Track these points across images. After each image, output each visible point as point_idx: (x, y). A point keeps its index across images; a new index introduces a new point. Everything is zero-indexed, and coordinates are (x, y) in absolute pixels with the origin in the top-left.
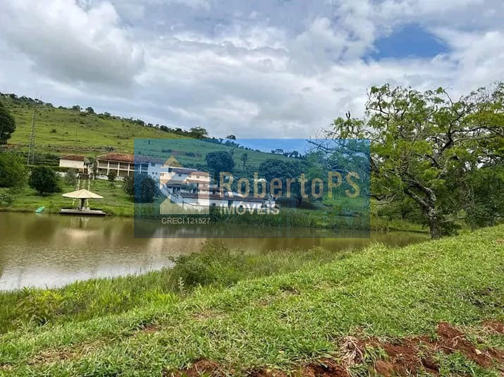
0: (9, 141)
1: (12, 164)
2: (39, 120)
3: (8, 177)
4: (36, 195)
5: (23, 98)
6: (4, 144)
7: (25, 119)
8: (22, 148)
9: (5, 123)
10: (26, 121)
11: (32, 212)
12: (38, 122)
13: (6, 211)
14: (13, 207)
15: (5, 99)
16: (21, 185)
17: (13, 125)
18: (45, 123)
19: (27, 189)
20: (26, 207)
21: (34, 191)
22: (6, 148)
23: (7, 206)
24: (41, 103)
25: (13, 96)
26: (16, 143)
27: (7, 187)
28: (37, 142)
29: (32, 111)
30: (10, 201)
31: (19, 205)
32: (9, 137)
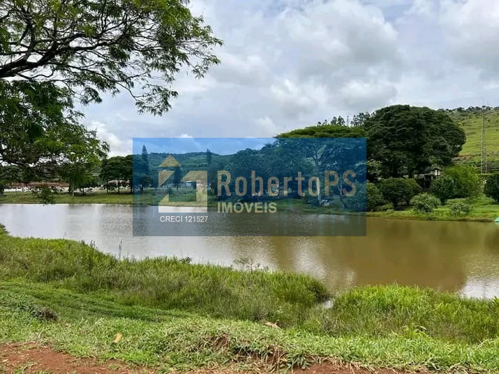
0: (460, 153)
1: (466, 175)
2: (489, 127)
3: (463, 188)
4: (493, 203)
5: (470, 109)
6: (457, 156)
7: (473, 129)
8: (474, 158)
9: (455, 136)
10: (476, 131)
11: (490, 221)
12: (488, 129)
13: (464, 220)
14: (472, 216)
15: (453, 114)
16: (477, 195)
17: (464, 137)
18: (495, 128)
19: (483, 198)
20: (484, 216)
21: (491, 200)
22: (459, 160)
23: (465, 215)
24: (489, 108)
25: (460, 110)
26: (467, 154)
27: (464, 197)
28: (489, 149)
29: (480, 120)
30: (467, 211)
31: (476, 214)
32: (460, 149)
